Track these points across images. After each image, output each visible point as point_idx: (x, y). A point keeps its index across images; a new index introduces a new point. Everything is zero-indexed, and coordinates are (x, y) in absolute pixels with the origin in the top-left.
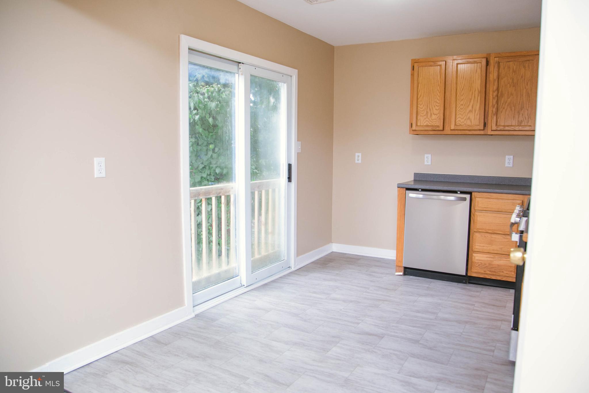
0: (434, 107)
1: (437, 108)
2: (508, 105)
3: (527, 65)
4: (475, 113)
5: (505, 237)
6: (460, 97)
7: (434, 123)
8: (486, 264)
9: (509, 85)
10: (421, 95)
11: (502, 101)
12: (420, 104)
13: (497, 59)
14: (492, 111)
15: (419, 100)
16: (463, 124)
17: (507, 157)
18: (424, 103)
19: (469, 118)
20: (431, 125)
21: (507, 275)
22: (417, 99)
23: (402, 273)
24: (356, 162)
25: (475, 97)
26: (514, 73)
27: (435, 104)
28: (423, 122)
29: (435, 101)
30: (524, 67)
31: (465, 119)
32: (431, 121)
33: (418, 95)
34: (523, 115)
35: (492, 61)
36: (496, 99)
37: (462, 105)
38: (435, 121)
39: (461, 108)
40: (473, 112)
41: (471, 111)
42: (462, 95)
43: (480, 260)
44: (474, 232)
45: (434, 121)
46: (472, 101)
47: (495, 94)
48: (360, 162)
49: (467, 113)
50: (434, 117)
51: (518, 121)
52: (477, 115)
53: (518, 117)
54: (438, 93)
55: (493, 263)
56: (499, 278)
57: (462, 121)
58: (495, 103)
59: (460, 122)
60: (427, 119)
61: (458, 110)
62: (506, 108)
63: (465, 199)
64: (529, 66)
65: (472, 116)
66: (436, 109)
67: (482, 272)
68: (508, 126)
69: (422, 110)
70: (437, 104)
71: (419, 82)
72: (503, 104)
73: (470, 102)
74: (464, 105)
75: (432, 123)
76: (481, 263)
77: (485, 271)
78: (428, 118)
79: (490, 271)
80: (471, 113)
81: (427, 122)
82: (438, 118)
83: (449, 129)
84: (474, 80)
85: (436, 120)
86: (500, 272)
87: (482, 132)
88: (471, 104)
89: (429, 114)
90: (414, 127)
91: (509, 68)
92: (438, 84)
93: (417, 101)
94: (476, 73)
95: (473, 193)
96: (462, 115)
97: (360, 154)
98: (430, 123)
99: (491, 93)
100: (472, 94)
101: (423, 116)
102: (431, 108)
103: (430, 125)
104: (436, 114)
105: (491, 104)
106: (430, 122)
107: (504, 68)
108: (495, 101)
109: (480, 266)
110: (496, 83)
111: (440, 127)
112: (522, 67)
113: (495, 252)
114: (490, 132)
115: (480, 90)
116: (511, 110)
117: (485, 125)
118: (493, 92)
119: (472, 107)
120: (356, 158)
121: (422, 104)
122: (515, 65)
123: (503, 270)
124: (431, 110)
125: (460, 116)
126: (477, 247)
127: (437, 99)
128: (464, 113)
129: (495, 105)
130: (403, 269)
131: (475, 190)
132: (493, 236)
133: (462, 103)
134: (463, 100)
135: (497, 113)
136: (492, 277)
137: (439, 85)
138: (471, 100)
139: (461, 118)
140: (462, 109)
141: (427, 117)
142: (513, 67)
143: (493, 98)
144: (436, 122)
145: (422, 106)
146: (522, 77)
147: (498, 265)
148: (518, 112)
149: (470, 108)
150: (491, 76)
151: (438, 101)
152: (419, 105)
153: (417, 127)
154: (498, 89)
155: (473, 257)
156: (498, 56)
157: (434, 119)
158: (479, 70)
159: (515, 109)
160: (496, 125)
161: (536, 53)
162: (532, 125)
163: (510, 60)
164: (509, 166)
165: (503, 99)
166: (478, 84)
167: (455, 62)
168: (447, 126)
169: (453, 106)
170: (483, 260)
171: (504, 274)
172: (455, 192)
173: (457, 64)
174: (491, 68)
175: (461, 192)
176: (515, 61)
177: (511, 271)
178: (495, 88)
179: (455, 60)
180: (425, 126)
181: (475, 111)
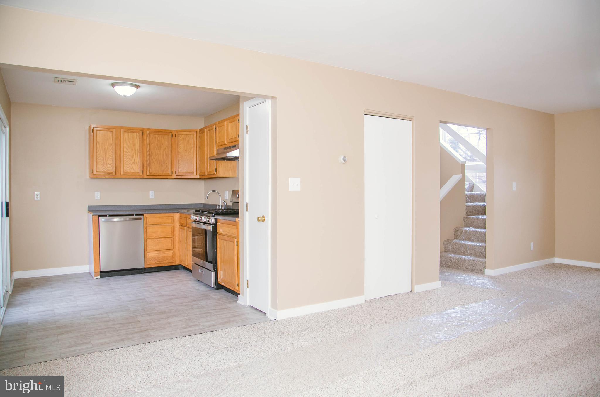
0: (109, 159)
1: (111, 160)
2: (155, 161)
3: (165, 138)
5: (165, 239)
6: (126, 154)
7: (109, 170)
8: (156, 258)
9: (156, 148)
10: (99, 151)
11: (152, 158)
12: (98, 156)
13: (148, 132)
14: (147, 163)
15: (97, 154)
16: (128, 171)
17: (150, 192)
19: (132, 168)
21: (168, 262)
23: (99, 277)
24: (36, 199)
25: (136, 154)
26: (158, 142)
27: (109, 157)
28: (101, 169)
30: (164, 138)
31: (130, 167)
32: (107, 169)
33: (96, 150)
34: (164, 167)
35: (145, 133)
37: (128, 159)
38: (110, 168)
40: (135, 164)
41: (133, 163)
42: (128, 153)
43: (152, 256)
44: (147, 239)
45: (108, 169)
47: (148, 153)
48: (39, 199)
49: (131, 164)
50: (109, 166)
51: (162, 170)
52: (137, 166)
53: (162, 168)
54: (111, 150)
55: (160, 257)
56: (163, 265)
57: (129, 169)
59: (126, 170)
60: (104, 167)
61: (125, 162)
62: (154, 162)
63: (140, 219)
64: (166, 138)
65: (134, 166)
66: (110, 161)
67: (154, 263)
68: (156, 173)
69: (100, 161)
70: (111, 157)
71: (97, 141)
72: (153, 159)
73: (133, 157)
76: (153, 258)
77: (156, 262)
79: (159, 262)
81: (104, 170)
82: (111, 166)
83: (119, 174)
84: (135, 144)
86: (164, 261)
87: (141, 177)
88: (134, 159)
89: (105, 164)
90: (95, 173)
91: (155, 138)
93: (96, 154)
94: (136, 139)
95: (144, 215)
97: (39, 193)
99: (145, 152)
100: (134, 152)
101: (101, 165)
102: (106, 160)
103: (106, 171)
105: (145, 159)
106: (106, 170)
107: (153, 138)
108: (148, 157)
109: (153, 260)
110: (148, 147)
111: (114, 173)
113: (160, 249)
114: (145, 177)
115: (139, 150)
116: (158, 163)
117: (143, 172)
118: (147, 152)
119: (134, 160)
120: (36, 196)
121: (100, 156)
122: (158, 137)
125: (127, 166)
126: (149, 248)
127: (110, 154)
128: (129, 164)
129: (148, 160)
130: (99, 273)
131: (146, 212)
132: (159, 240)
133: (128, 157)
135: (149, 165)
136: (159, 265)
137: (111, 144)
138: (133, 155)
140: (128, 161)
141: (104, 165)
143: (147, 155)
144: (111, 170)
146: (163, 144)
147: (163, 257)
148: (161, 165)
149: (133, 161)
150: (145, 142)
152: (97, 158)
153: (97, 172)
154: (149, 150)
155: (148, 255)
156: (148, 130)
157: (109, 168)
158: (138, 138)
159: (160, 163)
160: (150, 172)
161: (170, 132)
162: (169, 172)
163: (156, 133)
164: (152, 197)
165: (152, 157)
166: (137, 146)
167: (122, 130)
168: (118, 172)
169: (122, 159)
170: (154, 256)
171: (167, 262)
172: (133, 215)
173: (124, 132)
174: (145, 137)
175: (137, 215)
176: (159, 134)
177: (170, 259)
178: (148, 149)
179: (122, 129)
180: (102, 172)
181: (136, 164)
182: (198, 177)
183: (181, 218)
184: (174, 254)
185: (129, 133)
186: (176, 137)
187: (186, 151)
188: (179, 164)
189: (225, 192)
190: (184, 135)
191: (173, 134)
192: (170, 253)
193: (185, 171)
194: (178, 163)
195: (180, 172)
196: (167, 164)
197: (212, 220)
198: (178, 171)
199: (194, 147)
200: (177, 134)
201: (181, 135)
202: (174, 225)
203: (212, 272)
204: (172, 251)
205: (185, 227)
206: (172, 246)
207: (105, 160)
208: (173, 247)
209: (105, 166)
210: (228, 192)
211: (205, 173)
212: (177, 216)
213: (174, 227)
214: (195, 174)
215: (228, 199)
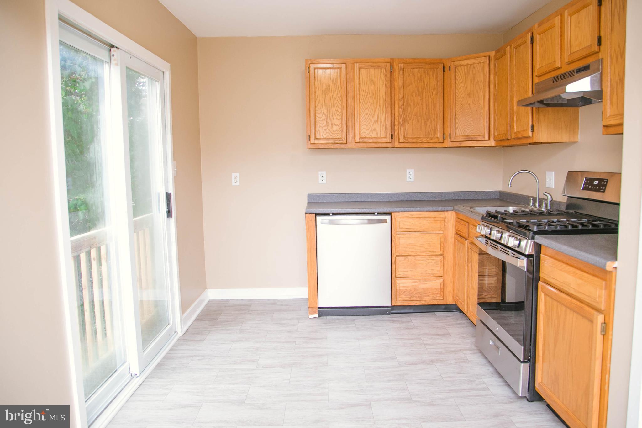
0: (335, 116)
1: (339, 118)
2: (414, 116)
3: (431, 73)
4: (381, 124)
5: (429, 258)
6: (364, 105)
7: (336, 135)
8: (411, 290)
9: (414, 93)
10: (319, 103)
11: (409, 112)
12: (318, 113)
13: (401, 65)
14: (399, 121)
15: (317, 109)
16: (368, 136)
17: (408, 171)
18: (323, 112)
19: (374, 130)
20: (333, 137)
21: (433, 298)
22: (315, 107)
23: (317, 315)
24: (234, 184)
25: (380, 106)
26: (419, 81)
27: (336, 114)
28: (323, 133)
29: (336, 109)
30: (429, 75)
31: (370, 130)
32: (333, 132)
33: (315, 101)
34: (429, 126)
35: (396, 67)
36: (403, 109)
37: (366, 114)
38: (337, 132)
39: (365, 118)
40: (379, 123)
41: (376, 122)
42: (366, 104)
43: (404, 287)
44: (397, 256)
45: (335, 133)
46: (377, 110)
47: (401, 103)
48: (238, 184)
49: (372, 123)
50: (335, 128)
51: (426, 132)
52: (383, 126)
53: (426, 128)
54: (339, 100)
55: (419, 288)
56: (424, 303)
57: (367, 132)
58: (401, 113)
59: (364, 134)
60: (327, 131)
61: (363, 120)
62: (412, 118)
63: (385, 221)
64: (433, 74)
65: (377, 127)
66: (337, 119)
67: (408, 299)
68: (416, 138)
69: (321, 120)
70: (338, 113)
71: (316, 86)
72: (409, 114)
73: (375, 111)
74: (368, 114)
75: (333, 135)
76: (406, 290)
77: (411, 298)
78: (329, 130)
79: (416, 297)
80: (377, 123)
81: (328, 134)
82: (340, 129)
83: (353, 142)
84: (379, 87)
85: (339, 132)
86: (426, 296)
87: (389, 145)
88: (376, 114)
89: (330, 125)
90: (313, 140)
91: (414, 75)
92: (339, 90)
93: (315, 109)
94: (380, 79)
95: (392, 214)
96: (367, 126)
97: (238, 175)
98: (331, 136)
99: (396, 102)
100: (377, 102)
101: (323, 127)
102: (331, 117)
103: (331, 137)
104: (337, 125)
105: (397, 114)
106: (331, 134)
107: (409, 76)
108: (401, 111)
109: (405, 293)
110: (402, 91)
111: (343, 139)
112: (427, 75)
113: (420, 275)
114: (397, 145)
115: (385, 98)
116: (418, 120)
117: (392, 137)
118: (399, 100)
119: (378, 117)
120: (233, 179)
121: (321, 113)
122: (419, 73)
123: (429, 294)
124: (332, 120)
125: (365, 127)
126: (401, 273)
127: (338, 107)
128: (369, 123)
129: (402, 115)
130: (317, 310)
131: (396, 209)
132: (417, 258)
133: (366, 112)
134: (367, 109)
135: (403, 124)
136: (417, 303)
137: (339, 92)
138: (376, 108)
139: (366, 129)
140: (367, 119)
141: (327, 127)
142: (418, 74)
143: (399, 107)
144: (339, 134)
145: (321, 115)
146: (427, 86)
147: (424, 289)
148: (425, 123)
149: (375, 118)
150: (396, 83)
151: (340, 111)
152: (317, 115)
153: (316, 140)
154: (403, 97)
155: (397, 284)
156: (402, 61)
157: (335, 131)
158: (383, 77)
159: (422, 120)
160: (404, 137)
161: (440, 62)
162: (439, 136)
163: (415, 67)
164: (410, 180)
165: (409, 109)
166: (382, 91)
167: (357, 66)
168: (351, 138)
169: (357, 116)
170: (407, 287)
171: (430, 298)
172: (373, 214)
173: (359, 68)
174: (396, 75)
175: (379, 214)
176: (420, 68)
177: (437, 294)
178: (401, 96)
179: (357, 63)
180: (325, 138)
181: (381, 122)
182: (492, 143)
183: (459, 220)
184: (444, 284)
185: (368, 69)
186: (450, 71)
187: (469, 95)
188: (457, 121)
189: (547, 172)
190: (466, 67)
191: (445, 66)
192: (437, 284)
193: (468, 133)
194: (456, 118)
195: (458, 134)
196: (434, 121)
197: (527, 246)
198: (456, 133)
199: (484, 86)
200: (452, 64)
201: (461, 66)
202: (445, 232)
203: (522, 364)
204: (442, 280)
205: (466, 240)
206: (442, 270)
207: (329, 118)
208: (442, 273)
209: (329, 128)
210: (554, 172)
211: (506, 134)
212: (451, 217)
213: (445, 237)
214: (486, 138)
215: (553, 188)
